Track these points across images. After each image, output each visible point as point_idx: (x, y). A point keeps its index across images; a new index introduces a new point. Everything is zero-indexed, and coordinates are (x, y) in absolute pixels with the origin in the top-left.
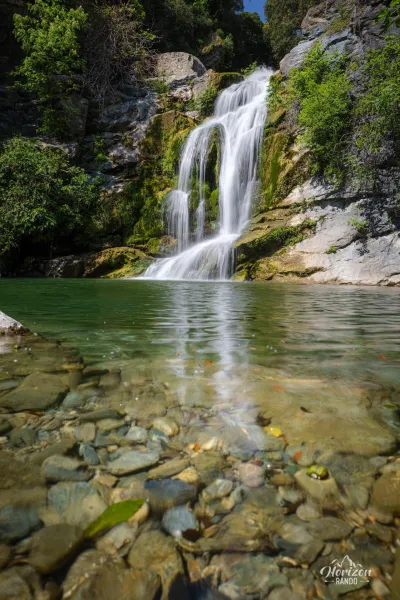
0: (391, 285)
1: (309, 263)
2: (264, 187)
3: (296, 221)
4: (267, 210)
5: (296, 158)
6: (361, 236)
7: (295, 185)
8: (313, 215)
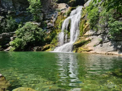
0: (108, 54)
1: (90, 49)
2: (80, 32)
3: (87, 39)
4: (81, 36)
5: (87, 25)
6: (101, 43)
7: (87, 31)
8: (91, 38)
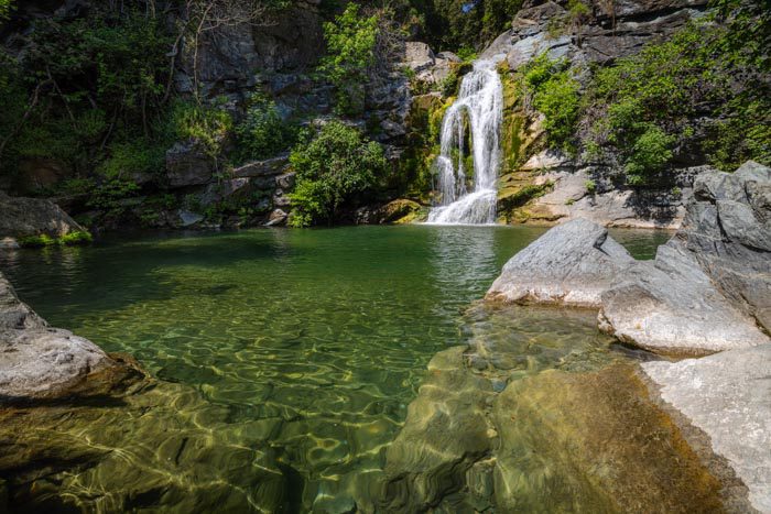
0: (616, 226)
1: (555, 211)
2: (506, 155)
3: (539, 181)
4: (510, 172)
5: (534, 135)
6: (590, 193)
7: (533, 154)
8: (552, 177)
